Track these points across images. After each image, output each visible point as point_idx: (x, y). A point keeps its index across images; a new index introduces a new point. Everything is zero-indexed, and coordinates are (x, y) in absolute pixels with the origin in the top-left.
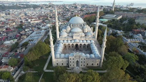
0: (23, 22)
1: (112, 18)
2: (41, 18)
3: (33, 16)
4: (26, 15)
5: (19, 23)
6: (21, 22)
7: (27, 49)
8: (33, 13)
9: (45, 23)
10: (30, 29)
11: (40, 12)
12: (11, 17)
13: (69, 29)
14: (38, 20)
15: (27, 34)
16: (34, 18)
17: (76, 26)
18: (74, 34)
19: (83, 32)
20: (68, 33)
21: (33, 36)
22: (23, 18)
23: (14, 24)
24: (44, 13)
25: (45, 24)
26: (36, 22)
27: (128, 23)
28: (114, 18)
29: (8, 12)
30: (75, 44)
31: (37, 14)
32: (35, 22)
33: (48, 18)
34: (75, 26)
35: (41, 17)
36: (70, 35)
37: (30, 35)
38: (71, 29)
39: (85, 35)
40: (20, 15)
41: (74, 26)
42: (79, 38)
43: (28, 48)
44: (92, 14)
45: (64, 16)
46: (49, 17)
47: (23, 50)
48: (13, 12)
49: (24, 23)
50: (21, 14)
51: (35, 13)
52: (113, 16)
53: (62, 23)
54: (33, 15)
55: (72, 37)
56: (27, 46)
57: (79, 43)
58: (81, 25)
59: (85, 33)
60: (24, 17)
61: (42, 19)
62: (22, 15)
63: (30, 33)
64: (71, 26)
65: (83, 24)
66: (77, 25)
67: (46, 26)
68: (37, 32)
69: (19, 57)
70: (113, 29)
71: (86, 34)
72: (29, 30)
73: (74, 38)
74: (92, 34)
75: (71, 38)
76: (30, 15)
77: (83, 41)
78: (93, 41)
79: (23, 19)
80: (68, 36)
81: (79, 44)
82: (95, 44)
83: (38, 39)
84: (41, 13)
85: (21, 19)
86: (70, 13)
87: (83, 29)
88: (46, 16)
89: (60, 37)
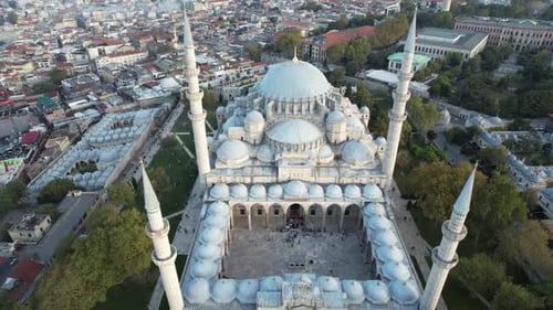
0: (69, 58)
1: (449, 49)
2: (143, 43)
3: (113, 29)
4: (84, 27)
5: (51, 66)
6: (60, 58)
7: (57, 225)
8: (110, 17)
9: (158, 69)
10: (89, 100)
11: (142, 12)
12: (18, 33)
13: (257, 124)
14: (128, 53)
15: (73, 130)
16: (114, 42)
17: (292, 111)
18: (285, 155)
19: (328, 142)
20: (255, 145)
21: (100, 139)
22: (68, 41)
23: (29, 67)
24: (158, 16)
25: (156, 73)
26: (121, 60)
27: (519, 72)
28: (457, 50)
29: (10, 9)
30: (286, 205)
31: (126, 20)
32: (114, 60)
33: (170, 40)
34: (287, 112)
35: (146, 35)
36: (265, 154)
37: (87, 135)
38: (270, 126)
39: (338, 158)
40: (59, 26)
41: (284, 110)
42: (306, 173)
43: (64, 218)
44: (360, 29)
45: (240, 32)
46: (176, 39)
47: (37, 232)
48: (29, 11)
49: (71, 65)
50: (61, 21)
51: (120, 16)
52: (448, 40)
53: (228, 72)
54: (112, 24)
55: (274, 167)
56: (61, 207)
57: (305, 200)
58: (317, 106)
59: (334, 145)
60: (72, 37)
61: (148, 47)
62: (66, 24)
63: (88, 121)
64: (270, 113)
65: (328, 101)
66: (296, 108)
67: (158, 88)
68: (119, 117)
69: (9, 280)
70: (456, 108)
71: (338, 153)
72: (87, 104)
73: (284, 173)
74: (368, 155)
75: (268, 172)
76: (101, 24)
77: (324, 186)
78: (375, 193)
79: (71, 44)
80: (255, 159)
81: (306, 206)
82: (385, 204)
83: (115, 158)
84: (145, 15)
85: (61, 46)
86: (263, 19)
87: (325, 125)
88: (165, 29)
89: (213, 167)
